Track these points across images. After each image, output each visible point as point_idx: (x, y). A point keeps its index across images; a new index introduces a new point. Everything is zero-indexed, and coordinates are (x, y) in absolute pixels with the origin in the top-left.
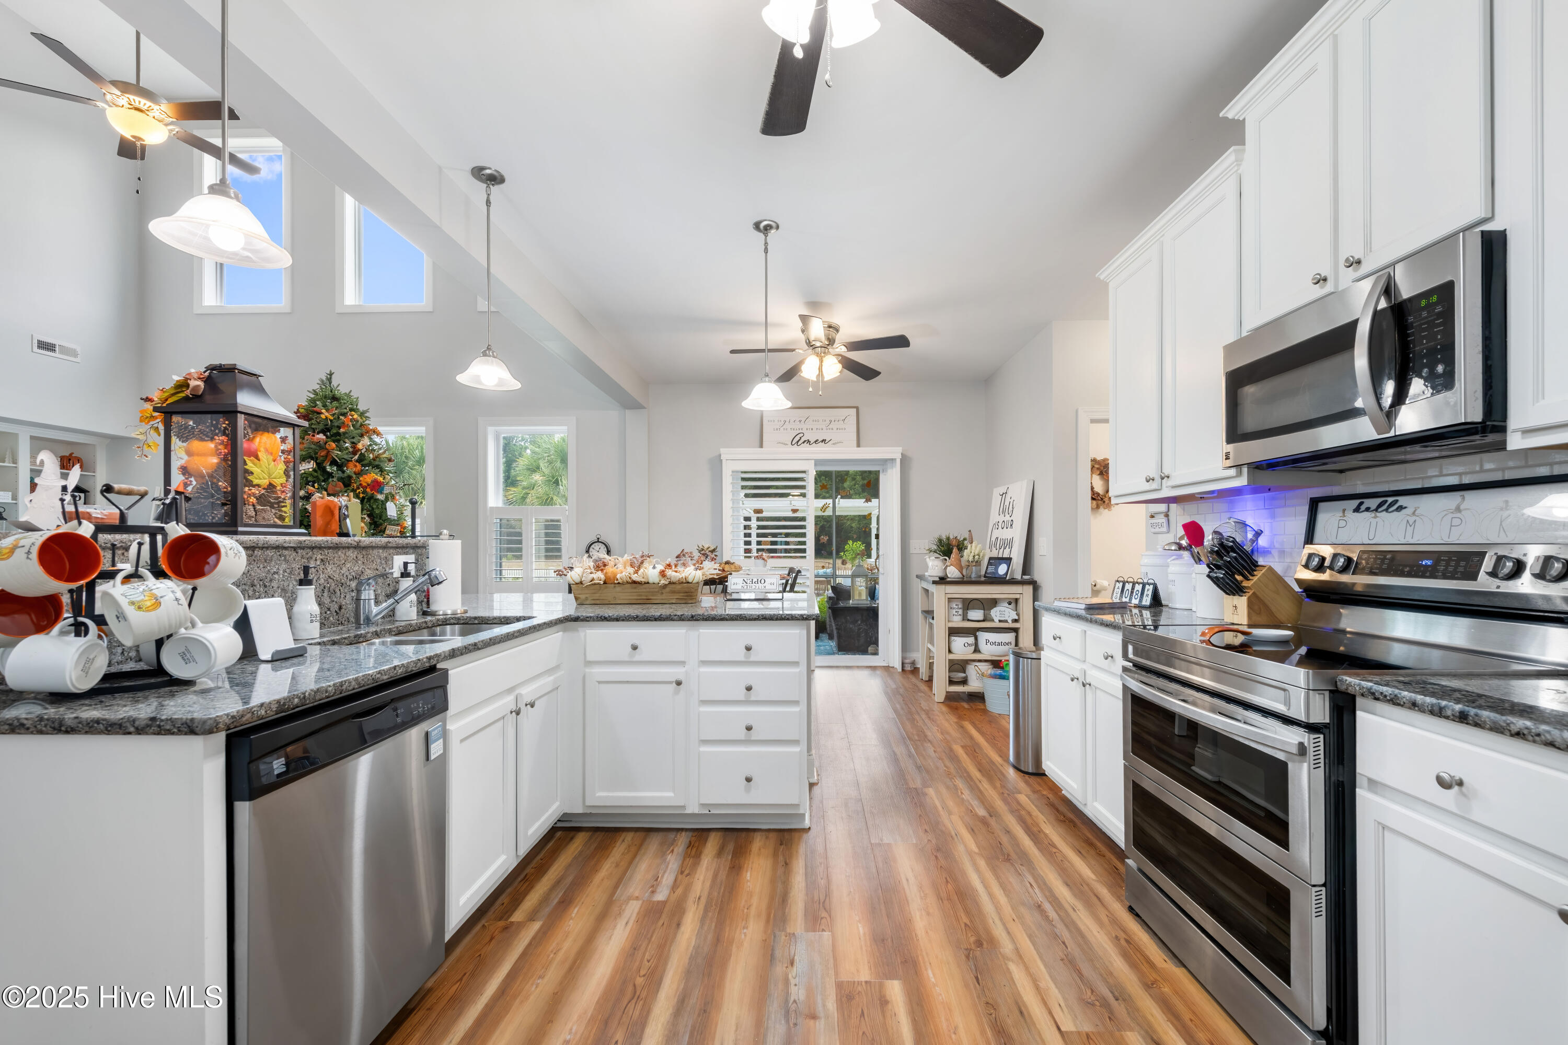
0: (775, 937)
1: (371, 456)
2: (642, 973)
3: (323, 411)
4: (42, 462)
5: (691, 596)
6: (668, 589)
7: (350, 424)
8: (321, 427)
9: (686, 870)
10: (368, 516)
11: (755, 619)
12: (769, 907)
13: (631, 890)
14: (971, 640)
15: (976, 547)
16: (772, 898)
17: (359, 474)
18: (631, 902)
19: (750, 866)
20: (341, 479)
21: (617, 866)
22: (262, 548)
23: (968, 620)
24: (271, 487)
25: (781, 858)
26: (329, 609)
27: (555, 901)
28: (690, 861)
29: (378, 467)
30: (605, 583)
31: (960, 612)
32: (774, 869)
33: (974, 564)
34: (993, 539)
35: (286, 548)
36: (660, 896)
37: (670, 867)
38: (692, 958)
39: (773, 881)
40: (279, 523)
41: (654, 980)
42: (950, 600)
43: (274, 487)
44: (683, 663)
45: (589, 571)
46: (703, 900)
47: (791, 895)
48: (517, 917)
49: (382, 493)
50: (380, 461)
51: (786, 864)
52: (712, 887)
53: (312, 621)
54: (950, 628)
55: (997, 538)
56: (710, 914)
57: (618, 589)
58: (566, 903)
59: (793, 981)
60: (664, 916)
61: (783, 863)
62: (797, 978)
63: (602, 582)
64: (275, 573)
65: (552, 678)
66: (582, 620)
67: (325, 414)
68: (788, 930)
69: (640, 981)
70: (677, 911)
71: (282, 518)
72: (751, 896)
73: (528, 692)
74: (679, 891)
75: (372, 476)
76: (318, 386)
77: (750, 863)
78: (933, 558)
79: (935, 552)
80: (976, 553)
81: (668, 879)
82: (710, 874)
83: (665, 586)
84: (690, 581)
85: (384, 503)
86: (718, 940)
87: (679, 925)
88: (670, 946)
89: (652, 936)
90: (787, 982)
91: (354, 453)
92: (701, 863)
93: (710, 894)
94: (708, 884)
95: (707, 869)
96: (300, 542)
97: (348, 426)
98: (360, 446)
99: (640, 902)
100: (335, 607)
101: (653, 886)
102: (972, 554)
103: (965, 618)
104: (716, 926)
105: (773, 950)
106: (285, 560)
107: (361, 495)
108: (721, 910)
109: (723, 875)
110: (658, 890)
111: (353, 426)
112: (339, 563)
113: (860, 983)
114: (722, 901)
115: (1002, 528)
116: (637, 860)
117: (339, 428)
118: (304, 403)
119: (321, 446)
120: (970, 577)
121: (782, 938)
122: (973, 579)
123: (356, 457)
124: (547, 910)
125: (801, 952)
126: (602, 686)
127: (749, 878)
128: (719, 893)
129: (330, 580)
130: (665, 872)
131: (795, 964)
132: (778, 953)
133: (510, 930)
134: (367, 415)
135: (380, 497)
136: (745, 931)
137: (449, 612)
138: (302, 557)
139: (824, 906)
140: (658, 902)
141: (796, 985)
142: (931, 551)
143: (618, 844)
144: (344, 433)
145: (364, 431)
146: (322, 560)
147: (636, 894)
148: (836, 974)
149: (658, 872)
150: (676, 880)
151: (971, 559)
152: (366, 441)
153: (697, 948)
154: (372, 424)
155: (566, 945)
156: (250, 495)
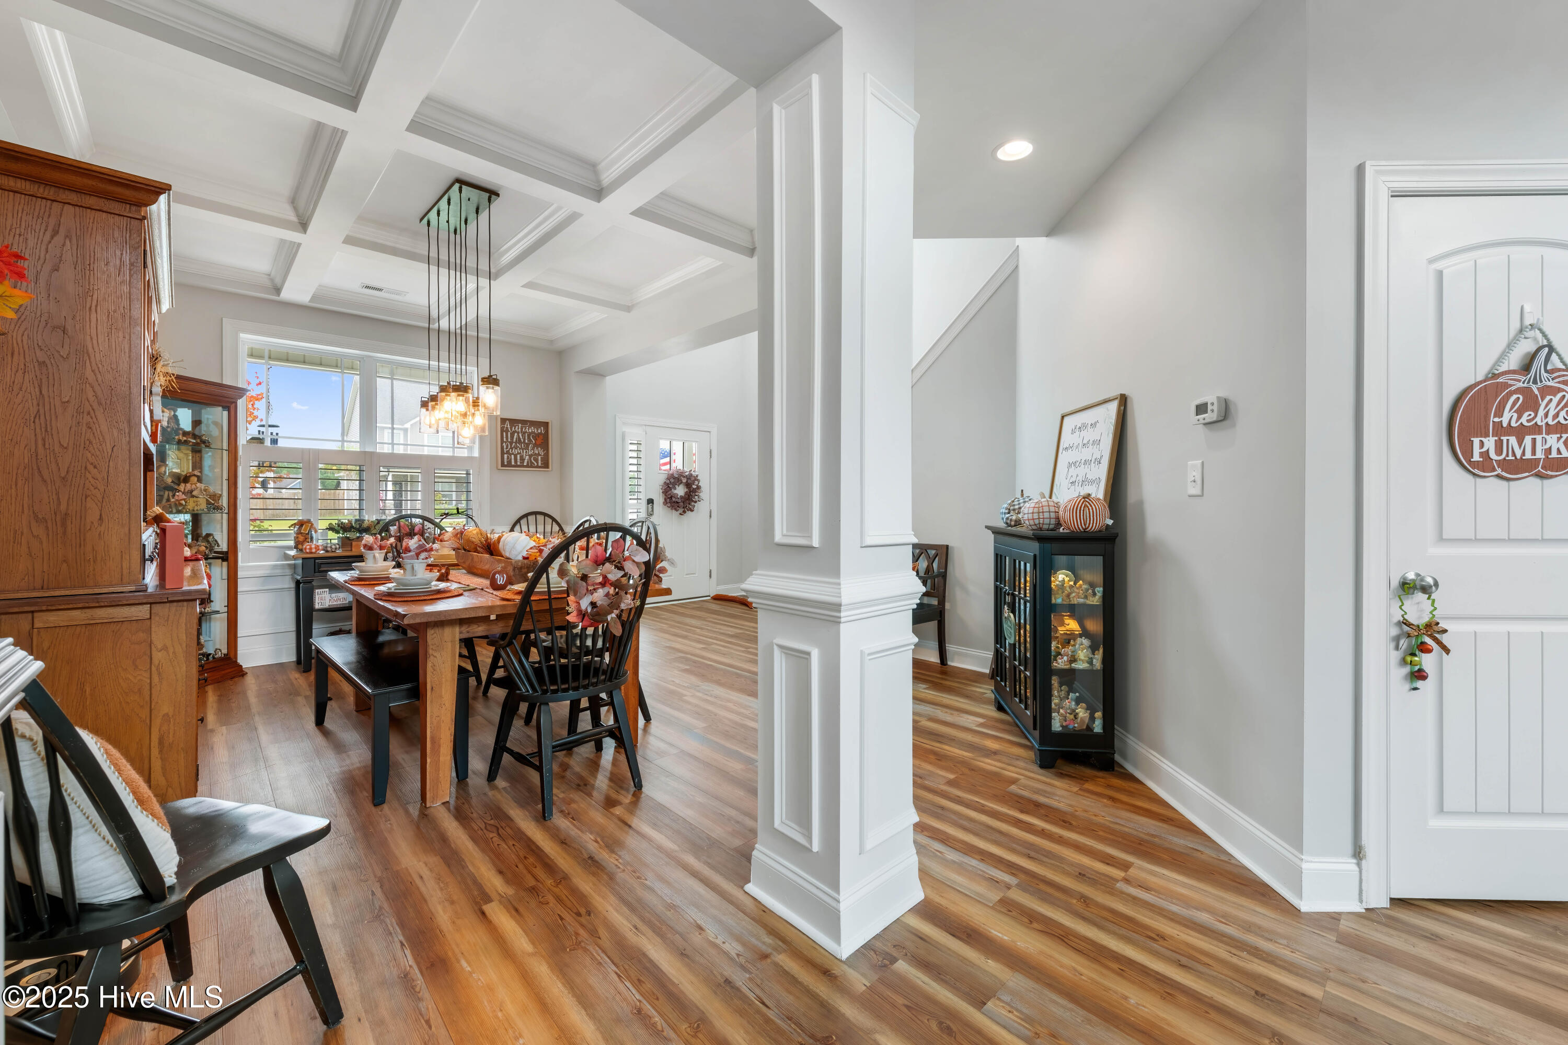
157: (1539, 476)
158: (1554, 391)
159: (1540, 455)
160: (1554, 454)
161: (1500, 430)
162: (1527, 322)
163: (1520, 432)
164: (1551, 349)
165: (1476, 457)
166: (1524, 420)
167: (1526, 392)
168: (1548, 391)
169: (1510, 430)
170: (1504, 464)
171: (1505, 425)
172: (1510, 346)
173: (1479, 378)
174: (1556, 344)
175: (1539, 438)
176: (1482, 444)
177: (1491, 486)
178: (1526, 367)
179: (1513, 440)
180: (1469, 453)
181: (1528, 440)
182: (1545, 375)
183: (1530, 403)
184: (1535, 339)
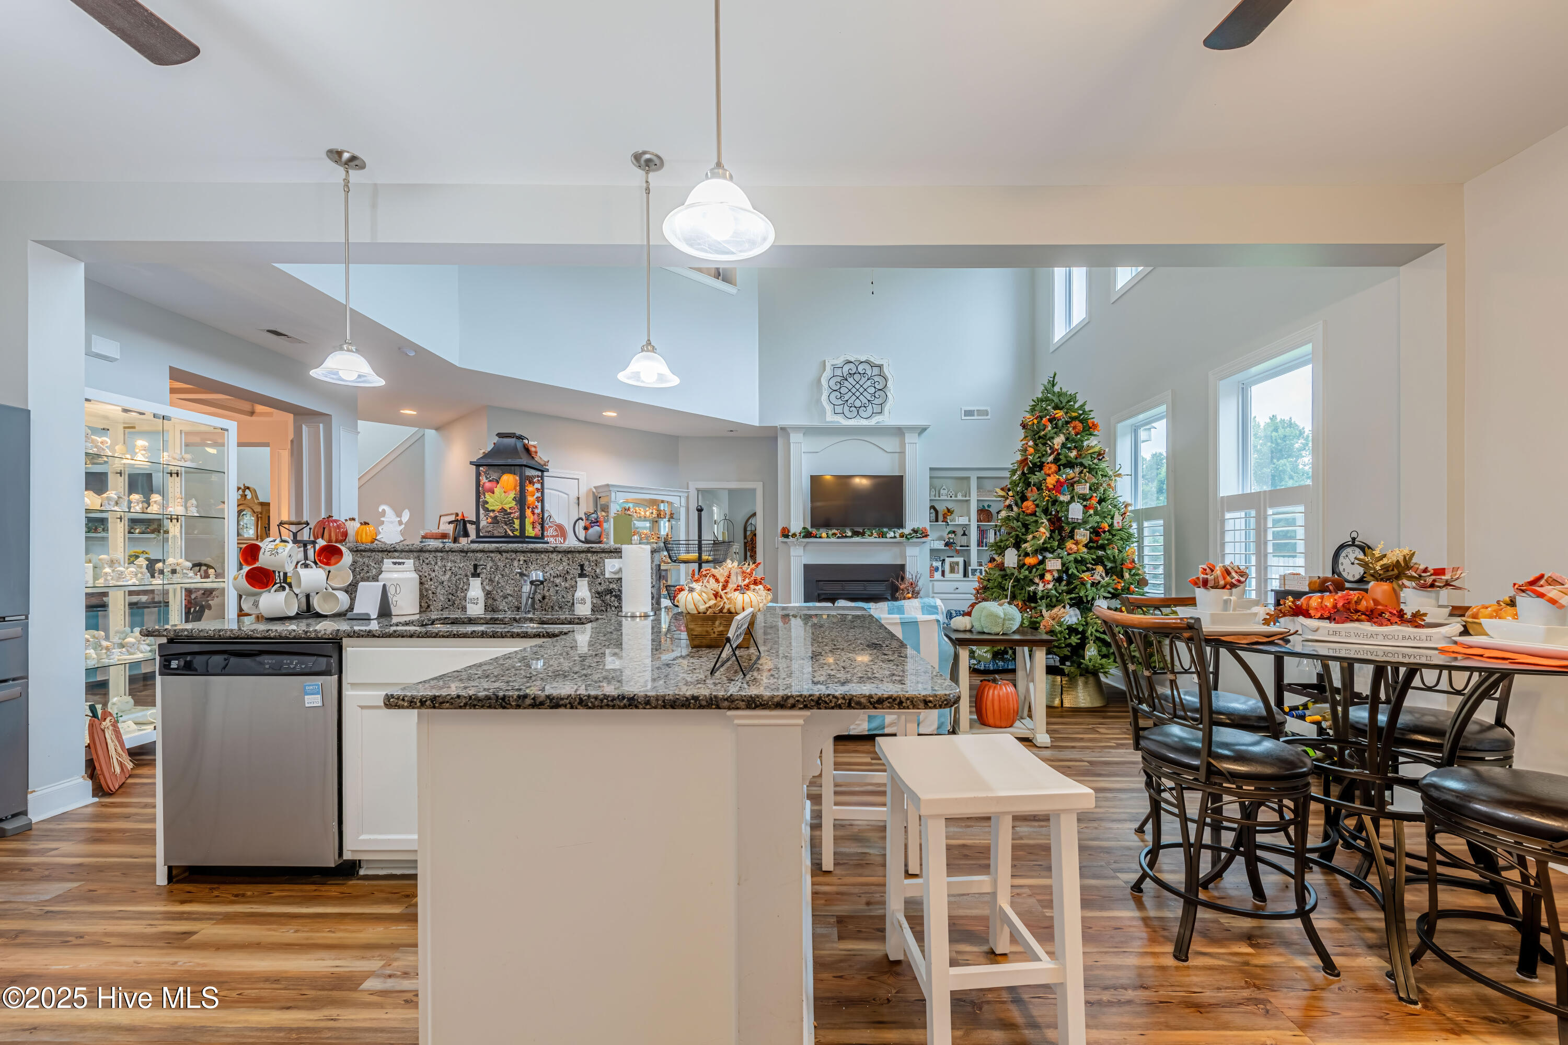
1: (1073, 454)
3: (1030, 416)
7: (1048, 425)
10: (1049, 521)
20: (1035, 485)
40: (511, 534)
49: (1065, 494)
67: (1032, 419)
71: (513, 531)
85: (1068, 504)
91: (1050, 454)
97: (1046, 428)
98: (1055, 446)
107: (1046, 499)
111: (1053, 425)
112: (541, 563)
117: (1042, 430)
123: (1052, 458)
135: (1065, 498)
138: (507, 558)
146: (525, 561)
152: (1060, 438)
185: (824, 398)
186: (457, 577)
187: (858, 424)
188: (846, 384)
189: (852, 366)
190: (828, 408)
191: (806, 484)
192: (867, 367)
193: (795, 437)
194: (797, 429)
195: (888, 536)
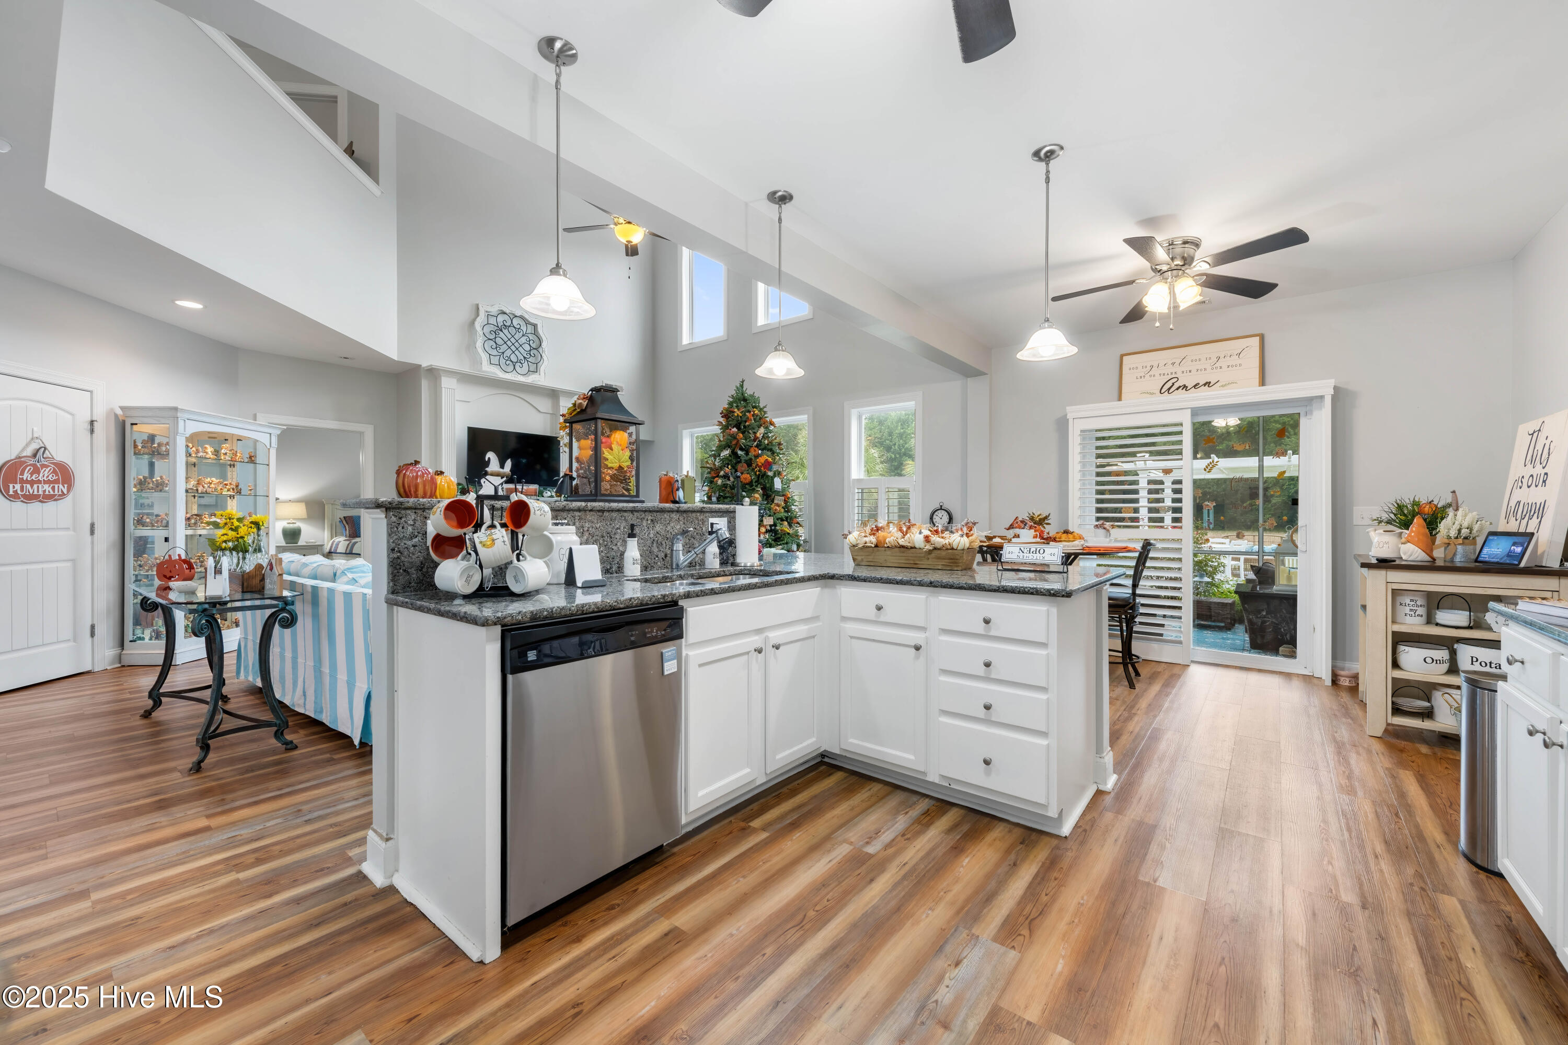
0: (955, 931)
1: (766, 442)
2: (817, 908)
3: (736, 410)
4: (489, 458)
5: (956, 563)
6: (933, 555)
7: (752, 418)
8: (734, 422)
9: (908, 836)
10: (762, 489)
11: (995, 591)
12: (967, 901)
13: (851, 834)
14: (1443, 654)
15: (1465, 516)
16: (976, 892)
17: (757, 456)
18: (845, 844)
19: (974, 853)
20: (746, 462)
21: (852, 809)
22: (609, 511)
23: (1437, 624)
24: (620, 468)
25: (1012, 857)
26: (657, 556)
27: (788, 822)
28: (917, 827)
29: (771, 450)
30: (876, 546)
31: (1421, 611)
32: (998, 865)
33: (1460, 541)
34: (1513, 504)
35: (625, 511)
36: (870, 850)
37: (896, 826)
38: (866, 915)
39: (989, 876)
40: (626, 493)
41: (824, 918)
42: (1395, 593)
43: (623, 468)
44: (923, 629)
45: (863, 534)
46: (907, 868)
47: (999, 898)
48: (756, 823)
49: (771, 471)
50: (773, 445)
51: (1015, 864)
52: (922, 859)
53: (634, 564)
54: (1395, 634)
55: (1519, 502)
56: (906, 883)
57: (888, 552)
58: (795, 825)
59: (946, 981)
60: (864, 867)
61: (1012, 863)
62: (953, 981)
63: (873, 546)
64: (617, 529)
65: (806, 627)
66: (838, 579)
67: (737, 412)
68: (974, 931)
69: (811, 914)
70: (880, 866)
71: (628, 490)
72: (957, 882)
73: (775, 636)
74: (891, 851)
75: (765, 457)
76: (734, 392)
77: (976, 849)
78: (1381, 531)
79: (1389, 522)
80: (1465, 524)
81: (887, 837)
82: (929, 847)
83: (930, 552)
84: (955, 547)
85: (772, 478)
86: (898, 909)
87: (872, 880)
88: (854, 896)
89: (843, 881)
90: (940, 979)
91: (754, 440)
92: (928, 832)
93: (917, 864)
94: (921, 854)
95: (929, 840)
96: (634, 507)
97: (751, 420)
98: (758, 435)
99: (852, 847)
100: (662, 555)
101: (870, 838)
102: (1457, 526)
103: (1430, 620)
104: (904, 896)
105: (946, 942)
106: (625, 520)
107: (758, 473)
108: (919, 882)
109: (940, 851)
110: (873, 843)
111: (754, 420)
112: (665, 522)
113: (1021, 1020)
114: (924, 875)
115: (1529, 487)
116: (871, 810)
117: (746, 422)
118: (727, 406)
119: (734, 437)
120: (1452, 561)
121: (963, 934)
122: (1459, 565)
123: (756, 443)
124: (779, 826)
125: (973, 958)
126: (853, 640)
127: (964, 864)
128: (926, 867)
129: (658, 535)
130: (888, 829)
131: (960, 966)
132: (948, 948)
133: (746, 831)
134: (765, 410)
135: (770, 474)
136: (929, 912)
137: (749, 564)
138: (637, 518)
139: (1030, 923)
140: (867, 853)
141: (947, 987)
142: (1380, 522)
143: (863, 792)
144: (749, 426)
145: (761, 421)
146: (652, 520)
147: (852, 840)
148: (1000, 997)
149: (882, 828)
150: (893, 840)
151: (1453, 533)
152: (762, 430)
153: (875, 907)
154: (769, 416)
155: (776, 859)
156: (607, 474)
157: (41, 501)
158: (47, 466)
159: (41, 492)
160: (47, 493)
161: (22, 481)
162: (35, 435)
163: (32, 483)
164: (45, 449)
165: (11, 493)
166: (33, 478)
167: (34, 466)
168: (44, 466)
169: (27, 482)
170: (25, 496)
171: (25, 479)
172: (27, 445)
173: (13, 457)
174: (48, 447)
175: (40, 486)
176: (14, 487)
177: (18, 506)
178: (35, 455)
179: (28, 486)
180: (7, 490)
181: (35, 486)
182: (42, 459)
183: (36, 471)
184: (39, 443)
185: (479, 344)
186: (594, 539)
187: (513, 379)
188: (501, 335)
189: (506, 317)
190: (484, 357)
191: (462, 436)
192: (522, 323)
193: (447, 383)
194: (451, 373)
195: (545, 494)
